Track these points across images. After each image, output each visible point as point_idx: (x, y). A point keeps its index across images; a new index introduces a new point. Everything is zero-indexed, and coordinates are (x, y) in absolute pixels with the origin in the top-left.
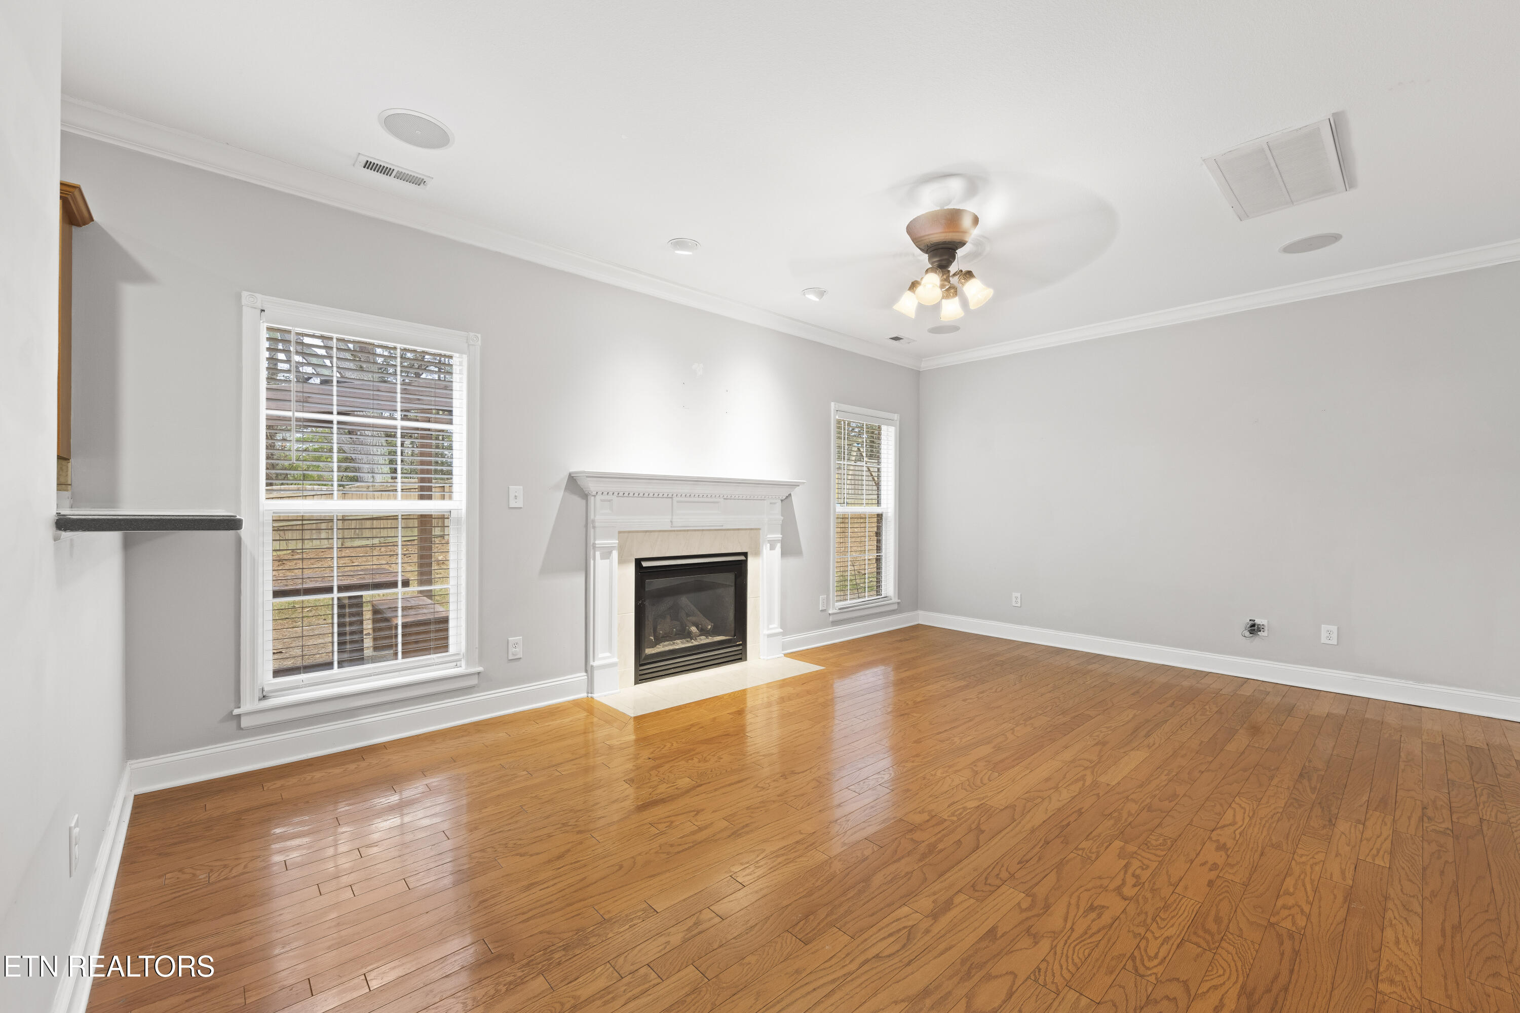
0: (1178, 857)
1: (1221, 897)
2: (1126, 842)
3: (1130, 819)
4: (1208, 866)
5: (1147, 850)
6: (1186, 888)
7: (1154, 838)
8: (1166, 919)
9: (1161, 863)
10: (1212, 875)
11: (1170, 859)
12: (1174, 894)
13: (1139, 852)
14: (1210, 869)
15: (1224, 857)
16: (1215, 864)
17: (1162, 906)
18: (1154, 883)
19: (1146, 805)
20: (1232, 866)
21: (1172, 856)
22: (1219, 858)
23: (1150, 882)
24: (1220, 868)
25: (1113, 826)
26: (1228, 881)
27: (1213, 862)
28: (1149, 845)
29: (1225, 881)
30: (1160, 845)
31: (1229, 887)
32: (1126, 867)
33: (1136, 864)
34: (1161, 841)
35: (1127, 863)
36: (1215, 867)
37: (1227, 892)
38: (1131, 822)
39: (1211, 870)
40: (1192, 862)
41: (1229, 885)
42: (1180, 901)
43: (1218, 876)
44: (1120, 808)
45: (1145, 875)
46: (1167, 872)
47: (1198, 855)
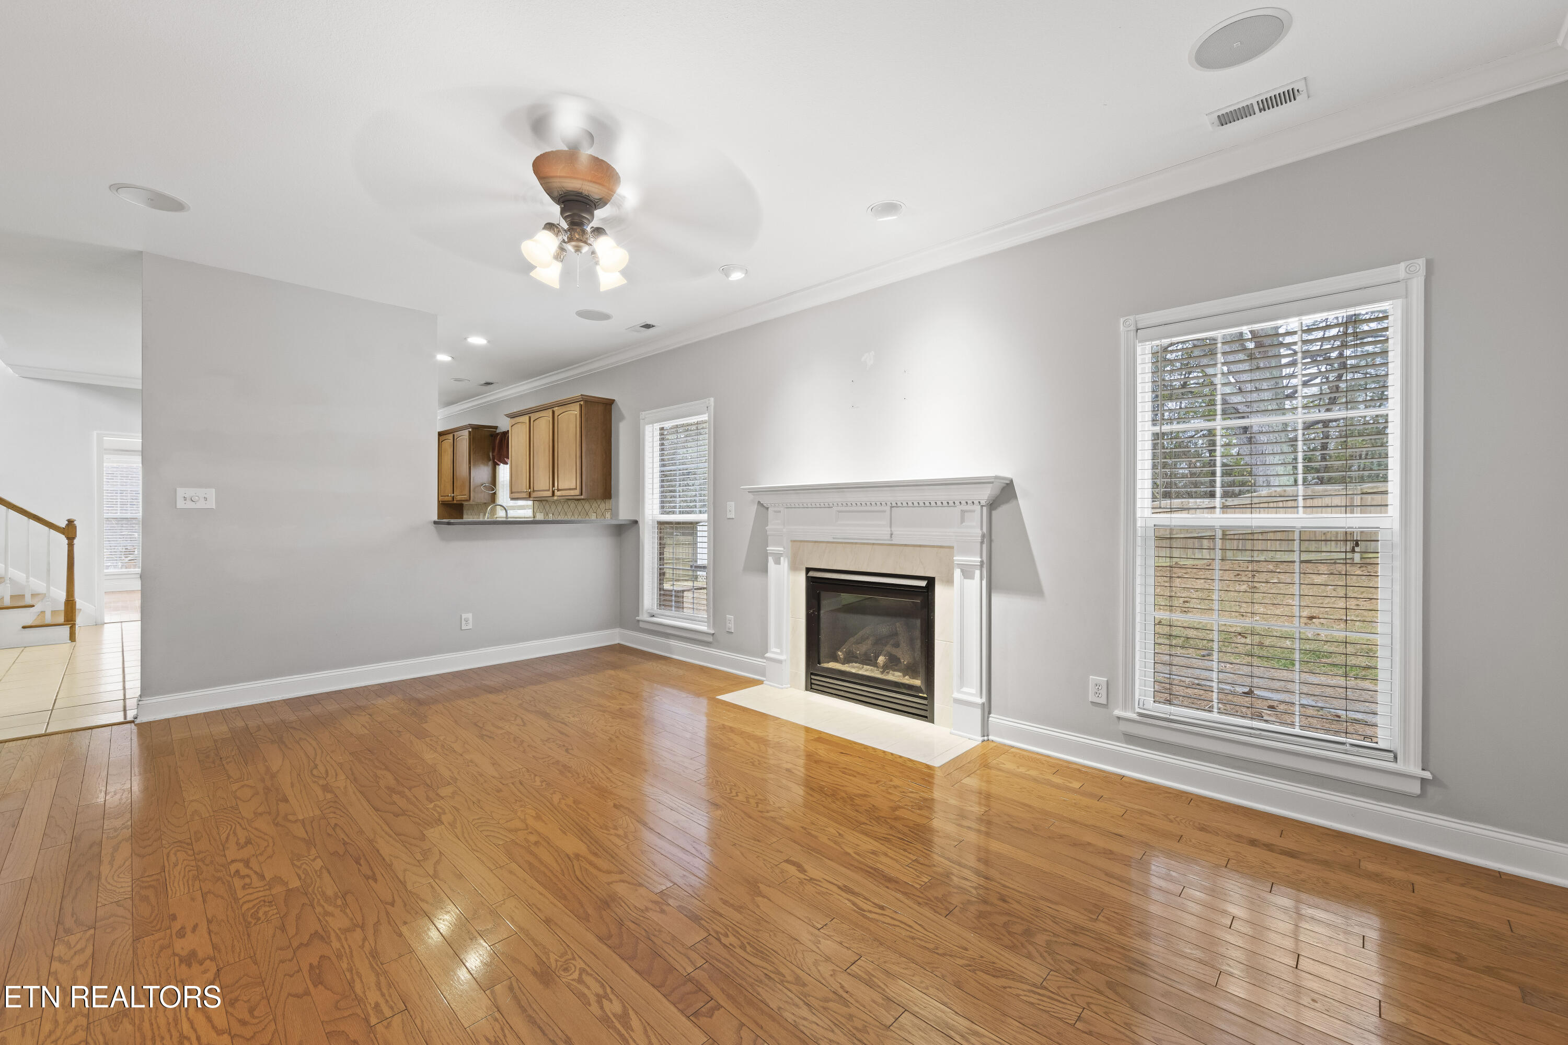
0: (227, 915)
1: (154, 915)
2: (289, 890)
3: (318, 910)
4: (188, 930)
5: (263, 898)
6: (193, 899)
7: (271, 913)
8: (188, 872)
9: (236, 900)
10: (177, 926)
11: (232, 908)
12: (199, 888)
13: (268, 892)
14: (185, 928)
15: (178, 950)
16: (184, 936)
17: (200, 876)
18: (223, 883)
19: (329, 937)
20: (162, 948)
21: (234, 912)
22: (182, 946)
23: (228, 882)
24: (174, 937)
25: (324, 893)
26: (156, 931)
27: (186, 936)
28: (267, 904)
29: (160, 929)
30: (257, 912)
31: (153, 927)
32: (262, 877)
33: (256, 882)
34: (261, 914)
35: (265, 879)
36: (181, 934)
37: (151, 922)
38: (314, 908)
39: (183, 928)
40: (209, 922)
41: (154, 929)
42: (189, 887)
43: (170, 928)
44: (348, 911)
45: (238, 883)
46: (222, 898)
47: (210, 932)
